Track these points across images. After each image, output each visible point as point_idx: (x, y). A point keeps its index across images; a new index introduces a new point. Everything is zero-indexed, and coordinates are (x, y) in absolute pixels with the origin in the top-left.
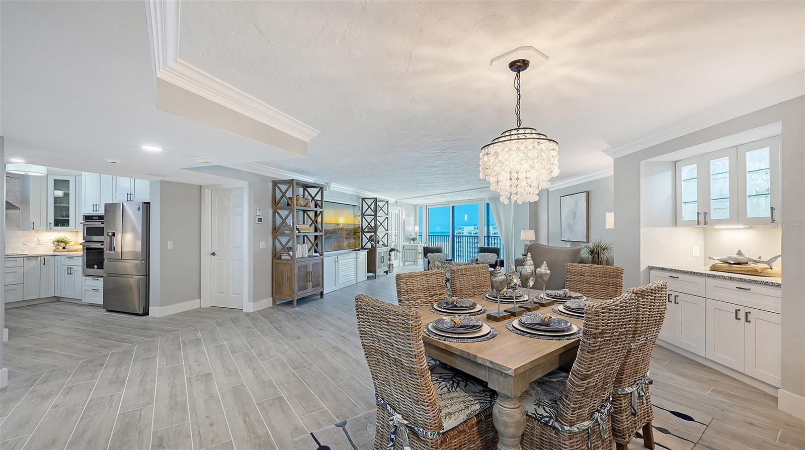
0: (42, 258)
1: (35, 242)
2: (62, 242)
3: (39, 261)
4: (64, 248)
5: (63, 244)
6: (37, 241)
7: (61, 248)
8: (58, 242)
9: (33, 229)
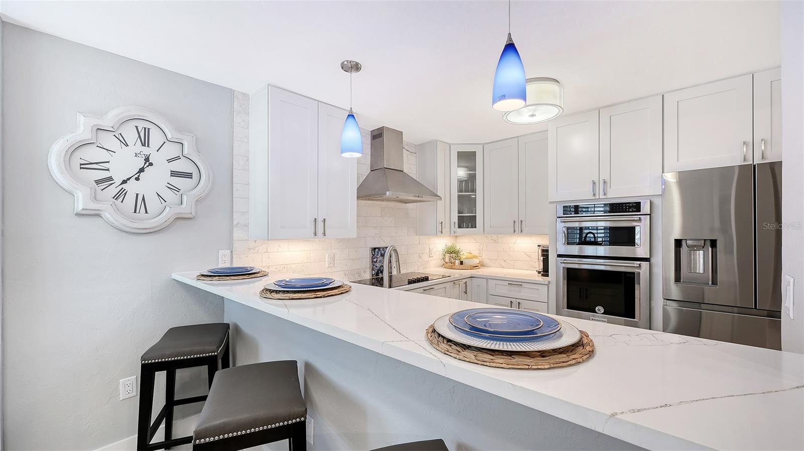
1: (427, 253)
4: (462, 262)
6: (429, 251)
7: (457, 262)
9: (442, 232)
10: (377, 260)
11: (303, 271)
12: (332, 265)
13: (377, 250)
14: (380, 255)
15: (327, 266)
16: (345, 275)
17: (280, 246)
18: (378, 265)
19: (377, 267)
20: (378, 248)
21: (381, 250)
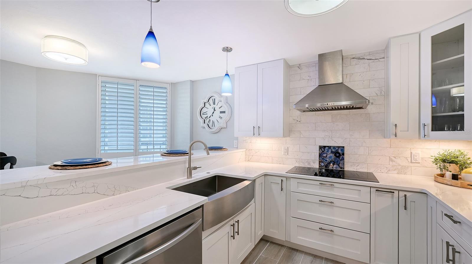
0: (402, 194)
1: (406, 158)
2: (452, 162)
3: (396, 200)
4: (455, 177)
5: (453, 169)
6: (410, 156)
7: (448, 175)
8: (444, 161)
9: (396, 136)
10: (327, 156)
11: (268, 154)
12: (287, 154)
13: (327, 148)
14: (330, 152)
15: (283, 154)
16: (297, 162)
17: (257, 140)
18: (328, 160)
19: (327, 161)
20: (327, 147)
21: (332, 148)
